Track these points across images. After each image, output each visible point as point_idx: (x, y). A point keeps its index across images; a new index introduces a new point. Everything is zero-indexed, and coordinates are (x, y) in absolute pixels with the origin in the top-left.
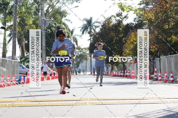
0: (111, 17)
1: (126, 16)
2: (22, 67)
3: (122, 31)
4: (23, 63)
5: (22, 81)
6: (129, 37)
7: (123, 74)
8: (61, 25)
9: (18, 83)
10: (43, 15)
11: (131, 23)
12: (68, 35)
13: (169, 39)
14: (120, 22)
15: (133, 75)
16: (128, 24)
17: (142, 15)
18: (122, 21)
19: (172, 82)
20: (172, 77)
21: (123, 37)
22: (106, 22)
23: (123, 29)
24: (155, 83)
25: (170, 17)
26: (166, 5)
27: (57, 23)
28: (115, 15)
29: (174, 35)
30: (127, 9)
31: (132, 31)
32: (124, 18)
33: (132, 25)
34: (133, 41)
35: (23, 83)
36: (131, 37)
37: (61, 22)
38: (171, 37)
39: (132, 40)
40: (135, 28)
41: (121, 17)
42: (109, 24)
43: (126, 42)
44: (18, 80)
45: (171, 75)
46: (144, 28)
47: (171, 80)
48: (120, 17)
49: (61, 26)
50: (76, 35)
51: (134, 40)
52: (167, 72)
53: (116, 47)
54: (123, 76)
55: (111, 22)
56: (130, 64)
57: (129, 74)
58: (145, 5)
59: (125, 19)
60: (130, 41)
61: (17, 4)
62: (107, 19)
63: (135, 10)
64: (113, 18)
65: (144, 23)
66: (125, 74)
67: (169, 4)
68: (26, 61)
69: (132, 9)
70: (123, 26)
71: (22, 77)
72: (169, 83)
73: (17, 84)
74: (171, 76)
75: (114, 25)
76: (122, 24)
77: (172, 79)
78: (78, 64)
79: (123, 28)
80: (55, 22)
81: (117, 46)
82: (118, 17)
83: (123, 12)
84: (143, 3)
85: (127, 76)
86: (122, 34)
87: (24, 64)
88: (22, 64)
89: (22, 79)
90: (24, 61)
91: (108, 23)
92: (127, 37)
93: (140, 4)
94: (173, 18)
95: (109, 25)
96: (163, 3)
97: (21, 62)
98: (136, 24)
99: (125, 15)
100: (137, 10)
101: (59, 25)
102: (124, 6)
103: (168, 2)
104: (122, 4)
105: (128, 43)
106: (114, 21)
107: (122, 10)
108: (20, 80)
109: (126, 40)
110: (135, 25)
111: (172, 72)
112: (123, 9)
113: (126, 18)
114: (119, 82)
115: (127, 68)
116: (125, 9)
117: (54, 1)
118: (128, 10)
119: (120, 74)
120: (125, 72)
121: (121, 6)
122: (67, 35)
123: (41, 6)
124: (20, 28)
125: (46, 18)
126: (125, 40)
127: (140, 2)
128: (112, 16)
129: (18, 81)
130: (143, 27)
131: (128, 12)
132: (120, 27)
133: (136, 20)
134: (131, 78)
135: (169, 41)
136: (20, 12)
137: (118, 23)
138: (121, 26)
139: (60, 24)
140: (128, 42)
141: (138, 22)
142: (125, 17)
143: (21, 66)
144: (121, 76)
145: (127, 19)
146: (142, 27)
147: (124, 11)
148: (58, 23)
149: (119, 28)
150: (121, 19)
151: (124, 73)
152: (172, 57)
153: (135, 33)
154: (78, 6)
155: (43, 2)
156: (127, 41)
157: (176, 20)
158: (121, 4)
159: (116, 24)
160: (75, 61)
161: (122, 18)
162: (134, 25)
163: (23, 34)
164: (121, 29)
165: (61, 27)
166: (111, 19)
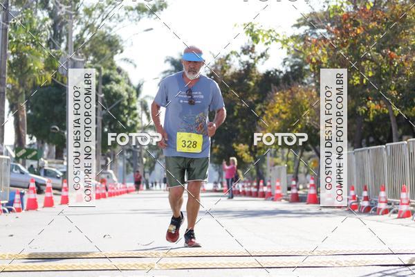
0: (228, 56)
1: (264, 53)
2: (18, 171)
3: (254, 89)
4: (21, 160)
5: (17, 205)
6: (269, 103)
7: (255, 190)
8: (112, 72)
9: (8, 209)
10: (71, 47)
11: (276, 70)
12: (129, 95)
13: (362, 110)
14: (249, 68)
15: (278, 192)
16: (268, 73)
17: (300, 52)
18: (253, 66)
19: (367, 210)
20: (366, 199)
21: (257, 102)
22: (216, 68)
23: (256, 83)
24: (327, 213)
25: (365, 59)
26: (354, 30)
27: (102, 68)
28: (239, 51)
29: (373, 101)
30: (265, 38)
31: (276, 87)
32: (259, 58)
33: (278, 73)
34: (279, 113)
35: (19, 210)
36: (275, 103)
37: (113, 64)
38: (365, 104)
39: (277, 111)
40: (284, 83)
41: (253, 55)
42: (225, 72)
43: (263, 113)
44: (7, 202)
45: (365, 194)
46: (306, 81)
47: (363, 207)
48: (250, 56)
49: (111, 74)
50: (147, 96)
51: (281, 110)
52: (355, 188)
53: (239, 126)
54: (256, 195)
55: (230, 67)
56: (274, 166)
57: (269, 190)
58: (308, 27)
59: (261, 59)
60: (271, 112)
61: (8, 23)
62: (220, 59)
63: (284, 40)
64: (233, 57)
65: (306, 70)
66: (261, 190)
67: (362, 28)
68: (29, 156)
69: (277, 38)
70: (257, 77)
71: (17, 197)
72: (360, 213)
73: (4, 211)
74: (365, 197)
75: (236, 75)
76: (253, 71)
77: (366, 204)
78: (152, 165)
79: (257, 80)
80: (99, 66)
81: (243, 124)
82: (245, 54)
83: (255, 44)
84: (304, 24)
85: (263, 195)
86: (255, 96)
87: (24, 165)
88: (18, 162)
89: (16, 201)
90: (24, 157)
91: (222, 68)
92: (265, 102)
93: (298, 26)
94: (372, 60)
95: (225, 75)
96: (349, 25)
97: (17, 159)
98: (287, 72)
99: (262, 52)
100: (287, 41)
101: (108, 71)
102: (259, 31)
103: (359, 24)
104: (252, 26)
105: (267, 118)
106: (236, 65)
107: (253, 39)
108: (11, 203)
109: (263, 110)
110: (285, 75)
111: (366, 187)
112: (255, 38)
113: (264, 58)
114: (243, 209)
115: (266, 174)
116: (260, 37)
117: (97, 16)
118: (268, 41)
119: (249, 190)
120: (261, 184)
121: (251, 30)
122: (127, 96)
123: (66, 28)
124: (15, 79)
125: (77, 54)
126: (260, 109)
127: (298, 20)
128: (232, 53)
129: (7, 204)
130: (302, 78)
131: (266, 44)
132: (251, 79)
133: (287, 63)
134: (273, 200)
135: (361, 114)
136: (15, 41)
137: (244, 70)
138: (253, 76)
139: (110, 69)
140: (267, 115)
141: (292, 67)
142: (262, 56)
143: (17, 168)
144: (250, 194)
145: (267, 59)
146: (300, 79)
147: (257, 43)
148: (104, 67)
149: (248, 82)
150: (251, 61)
151: (258, 187)
152: (367, 152)
153: (283, 93)
154: (152, 29)
155: (71, 19)
156: (266, 112)
157: (377, 64)
158: (250, 25)
159: (240, 71)
160: (146, 158)
161: (254, 59)
162: (282, 75)
163: (22, 93)
164: (252, 83)
165: (111, 76)
166: (229, 60)
